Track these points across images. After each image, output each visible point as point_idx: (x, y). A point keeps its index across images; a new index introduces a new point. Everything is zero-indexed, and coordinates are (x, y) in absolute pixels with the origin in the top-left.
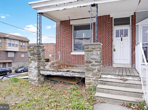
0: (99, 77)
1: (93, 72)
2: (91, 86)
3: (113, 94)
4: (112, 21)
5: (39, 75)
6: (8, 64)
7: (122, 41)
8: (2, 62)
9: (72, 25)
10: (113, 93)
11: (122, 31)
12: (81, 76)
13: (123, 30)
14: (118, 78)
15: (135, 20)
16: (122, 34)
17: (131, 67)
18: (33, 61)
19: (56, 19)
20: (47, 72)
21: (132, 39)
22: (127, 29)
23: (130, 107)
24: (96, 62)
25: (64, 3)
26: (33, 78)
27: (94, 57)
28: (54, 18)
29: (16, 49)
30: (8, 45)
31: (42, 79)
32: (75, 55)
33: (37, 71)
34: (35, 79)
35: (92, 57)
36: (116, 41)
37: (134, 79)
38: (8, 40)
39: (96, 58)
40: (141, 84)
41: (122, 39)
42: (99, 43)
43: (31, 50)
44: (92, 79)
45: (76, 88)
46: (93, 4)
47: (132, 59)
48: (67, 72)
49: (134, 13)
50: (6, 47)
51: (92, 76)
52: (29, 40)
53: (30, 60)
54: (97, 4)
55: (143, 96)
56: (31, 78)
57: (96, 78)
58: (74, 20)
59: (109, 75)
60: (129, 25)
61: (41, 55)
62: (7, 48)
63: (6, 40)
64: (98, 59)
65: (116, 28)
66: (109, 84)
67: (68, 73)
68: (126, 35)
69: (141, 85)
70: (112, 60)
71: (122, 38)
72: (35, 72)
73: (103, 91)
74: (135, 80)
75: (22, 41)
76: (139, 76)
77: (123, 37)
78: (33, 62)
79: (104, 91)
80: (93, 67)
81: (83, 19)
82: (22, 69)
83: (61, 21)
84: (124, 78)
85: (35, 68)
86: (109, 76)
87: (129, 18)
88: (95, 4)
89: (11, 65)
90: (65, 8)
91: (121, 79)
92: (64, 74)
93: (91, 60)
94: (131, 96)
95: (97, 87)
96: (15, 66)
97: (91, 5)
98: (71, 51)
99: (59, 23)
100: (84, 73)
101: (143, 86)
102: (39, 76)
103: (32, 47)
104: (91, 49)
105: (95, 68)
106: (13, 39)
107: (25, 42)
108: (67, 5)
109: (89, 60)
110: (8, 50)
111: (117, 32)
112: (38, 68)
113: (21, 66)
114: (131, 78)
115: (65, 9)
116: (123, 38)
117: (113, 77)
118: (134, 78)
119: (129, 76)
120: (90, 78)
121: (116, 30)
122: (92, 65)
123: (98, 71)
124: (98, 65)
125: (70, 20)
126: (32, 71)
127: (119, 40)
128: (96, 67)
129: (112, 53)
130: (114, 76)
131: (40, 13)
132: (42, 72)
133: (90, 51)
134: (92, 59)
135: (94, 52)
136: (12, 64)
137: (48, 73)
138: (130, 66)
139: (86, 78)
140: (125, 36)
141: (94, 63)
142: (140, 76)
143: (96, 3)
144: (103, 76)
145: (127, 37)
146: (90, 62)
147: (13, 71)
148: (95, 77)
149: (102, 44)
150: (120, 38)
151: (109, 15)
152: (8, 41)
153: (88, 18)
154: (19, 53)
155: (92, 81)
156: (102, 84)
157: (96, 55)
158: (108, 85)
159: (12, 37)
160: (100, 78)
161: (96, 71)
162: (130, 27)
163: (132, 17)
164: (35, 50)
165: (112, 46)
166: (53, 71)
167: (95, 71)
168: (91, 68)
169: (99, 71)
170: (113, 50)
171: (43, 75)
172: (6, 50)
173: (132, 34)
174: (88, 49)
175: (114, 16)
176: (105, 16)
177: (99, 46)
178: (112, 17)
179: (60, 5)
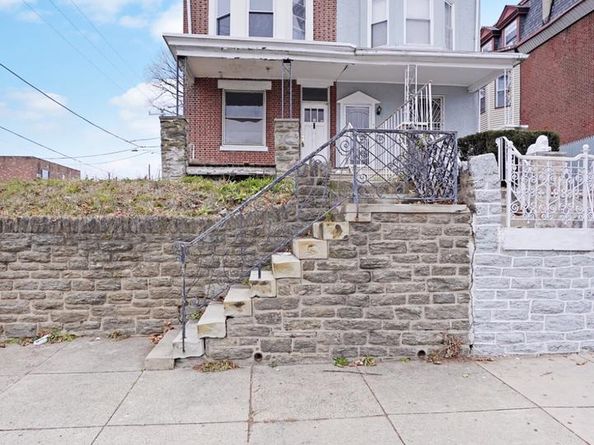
4: (300, 91)
7: (314, 128)
9: (221, 90)
11: (314, 111)
13: (316, 109)
15: (335, 95)
16: (314, 116)
18: (174, 147)
21: (331, 126)
22: (323, 109)
24: (293, 148)
25: (238, 47)
27: (292, 140)
32: (230, 152)
33: (181, 167)
35: (287, 140)
36: (306, 129)
39: (294, 141)
41: (314, 126)
43: (170, 125)
49: (334, 83)
53: (166, 145)
54: (292, 60)
58: (225, 79)
60: (326, 102)
65: (305, 105)
67: (245, 168)
68: (321, 119)
71: (314, 124)
72: (179, 169)
77: (316, 121)
78: (173, 149)
80: (289, 156)
83: (196, 78)
85: (179, 160)
87: (326, 89)
88: (290, 60)
93: (287, 146)
97: (284, 60)
98: (221, 144)
100: (274, 166)
103: (171, 121)
104: (287, 129)
105: (292, 158)
108: (242, 52)
109: (283, 145)
111: (307, 111)
112: (185, 160)
116: (317, 124)
121: (305, 109)
122: (288, 152)
125: (216, 80)
127: (309, 126)
132: (191, 170)
133: (284, 131)
134: (287, 143)
135: (291, 133)
140: (319, 121)
141: (291, 149)
143: (291, 58)
145: (323, 121)
146: (285, 149)
150: (312, 124)
151: (295, 81)
157: (294, 137)
162: (327, 106)
163: (330, 89)
164: (178, 126)
173: (331, 118)
174: (281, 129)
178: (300, 85)
179: (229, 50)
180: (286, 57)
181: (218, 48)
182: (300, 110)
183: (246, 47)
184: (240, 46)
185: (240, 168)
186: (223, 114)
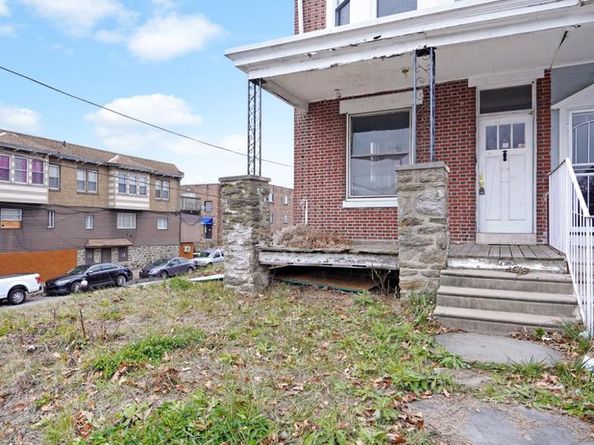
0: (443, 264)
1: (422, 250)
2: (418, 291)
3: (486, 309)
4: (475, 99)
5: (258, 265)
6: (117, 252)
7: (505, 160)
8: (99, 245)
9: (344, 115)
10: (489, 306)
11: (505, 128)
12: (385, 265)
13: (510, 125)
14: (499, 267)
15: (549, 93)
16: (505, 138)
17: (535, 243)
18: (238, 224)
19: (297, 97)
20: (281, 258)
21: (538, 154)
22: (523, 125)
23: (539, 340)
24: (432, 220)
25: (333, 47)
26: (236, 276)
27: (429, 205)
28: (293, 95)
29: (142, 203)
30: (117, 191)
31: (264, 278)
32: (357, 210)
33: (249, 254)
34: (244, 278)
35: (420, 206)
36: (488, 163)
37: (549, 268)
38: (117, 173)
39: (434, 207)
40: (569, 279)
41: (505, 155)
42: (441, 164)
43: (232, 190)
44: (419, 271)
45: (371, 301)
46: (422, 47)
47: (538, 218)
48: (341, 256)
49: (546, 71)
50: (111, 197)
51: (421, 264)
52: (182, 174)
53: (228, 221)
54: (434, 48)
55: (576, 312)
56: (232, 275)
57: (433, 268)
58: (350, 98)
59: (472, 260)
60: (529, 111)
61: (261, 207)
62: (113, 200)
63: (112, 172)
64: (439, 211)
65: (486, 122)
66: (474, 284)
67: (346, 256)
68: (519, 141)
69: (571, 282)
70: (474, 222)
71: (505, 152)
72: (246, 257)
73: (455, 300)
74: (550, 272)
75: (159, 176)
76: (562, 260)
77: (509, 147)
78: (237, 226)
79: (459, 302)
80: (423, 236)
81: (380, 94)
82: (163, 267)
83: (310, 104)
84: (520, 266)
85: (245, 245)
86: (472, 263)
87: (530, 86)
88: (429, 48)
89: (127, 255)
90: (333, 63)
91: (508, 270)
92: (333, 261)
93: (419, 217)
94: (540, 314)
95: (439, 291)
96: (137, 258)
97: (417, 51)
98: (344, 198)
99: (304, 111)
100: (397, 255)
101: (575, 286)
102: (255, 269)
103: (234, 183)
104: (418, 184)
105: (431, 240)
106: (133, 171)
107: (168, 178)
108: (342, 54)
109: (411, 215)
110: (119, 205)
111: (491, 131)
112: (253, 244)
113: (158, 257)
114: (538, 266)
115: (336, 65)
116: (510, 152)
117: (483, 265)
118: (548, 265)
119: (533, 259)
120: (413, 269)
121: (487, 128)
122: (421, 230)
123: (441, 245)
124: (439, 230)
125: (338, 101)
126: (234, 254)
127: (495, 157)
128: (434, 237)
129: (475, 201)
130: (488, 261)
131: (255, 82)
132: (265, 258)
133: (414, 189)
134: (420, 212)
135: (428, 192)
136: (131, 252)
137: (283, 260)
138: (532, 240)
139: (401, 269)
140: (515, 146)
141: (427, 223)
142: (568, 259)
143: (430, 44)
144: (455, 263)
145: (523, 146)
146: (415, 222)
147: (136, 274)
148: (430, 265)
149: (448, 169)
150: (500, 153)
151: (465, 82)
152: (117, 178)
153: (396, 92)
154: (151, 215)
155: (419, 277)
156: (452, 284)
157: (434, 199)
158: (470, 286)
159: (130, 164)
160: (445, 268)
161: (434, 246)
162: (530, 117)
163: (538, 84)
164: (243, 191)
165: (474, 179)
166: (299, 252)
167: (429, 249)
168: (418, 239)
169: (442, 247)
170: (477, 189)
171: (266, 266)
172: (111, 205)
173: (538, 139)
174: (408, 184)
175: (481, 82)
176: (450, 83)
177: (441, 173)
178: (474, 88)
179: (320, 55)
180: (420, 46)
181: (303, 55)
182: (474, 131)
183: (345, 43)
184: (336, 45)
185: (338, 256)
186: (348, 151)
